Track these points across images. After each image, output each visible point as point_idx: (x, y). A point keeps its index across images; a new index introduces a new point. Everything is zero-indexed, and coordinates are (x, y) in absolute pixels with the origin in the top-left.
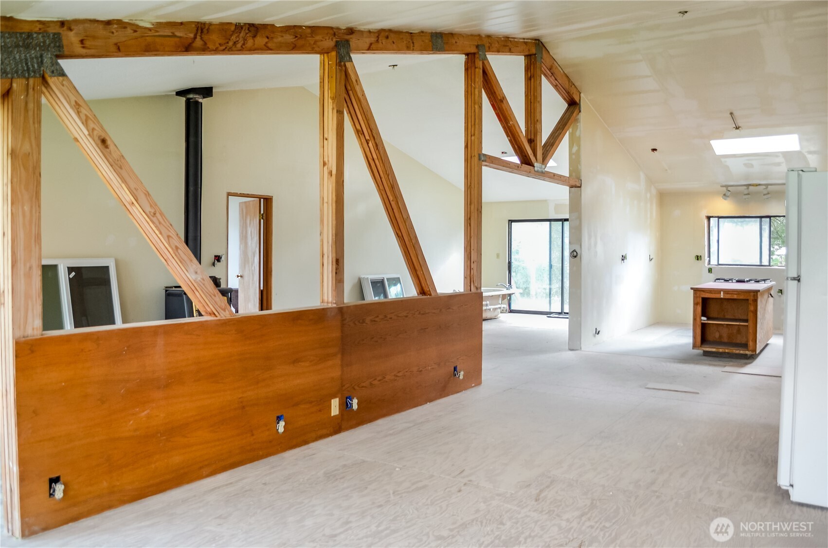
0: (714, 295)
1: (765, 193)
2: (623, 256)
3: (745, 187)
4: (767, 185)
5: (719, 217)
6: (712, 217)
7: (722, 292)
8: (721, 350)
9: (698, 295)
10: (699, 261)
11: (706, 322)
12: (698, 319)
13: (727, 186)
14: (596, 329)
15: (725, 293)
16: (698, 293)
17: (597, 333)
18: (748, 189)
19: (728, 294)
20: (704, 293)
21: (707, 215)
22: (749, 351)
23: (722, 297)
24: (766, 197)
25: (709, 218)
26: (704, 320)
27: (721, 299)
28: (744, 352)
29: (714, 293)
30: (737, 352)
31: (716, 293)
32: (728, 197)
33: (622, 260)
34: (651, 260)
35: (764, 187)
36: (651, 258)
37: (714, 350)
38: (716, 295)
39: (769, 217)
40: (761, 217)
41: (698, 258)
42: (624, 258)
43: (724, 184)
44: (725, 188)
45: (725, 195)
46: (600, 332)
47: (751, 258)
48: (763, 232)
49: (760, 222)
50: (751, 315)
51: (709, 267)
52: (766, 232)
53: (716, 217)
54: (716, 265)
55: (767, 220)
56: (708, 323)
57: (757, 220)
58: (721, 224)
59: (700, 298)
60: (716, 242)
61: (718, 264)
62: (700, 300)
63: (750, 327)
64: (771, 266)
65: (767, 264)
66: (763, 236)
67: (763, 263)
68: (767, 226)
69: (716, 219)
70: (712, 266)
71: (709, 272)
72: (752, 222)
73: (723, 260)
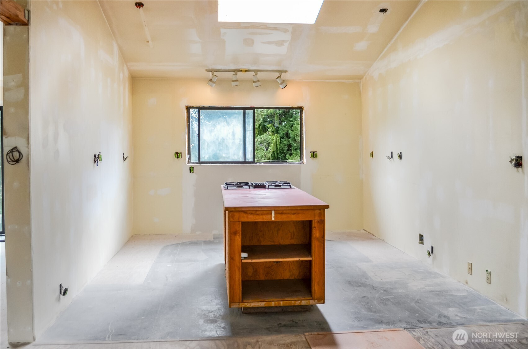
0: (261, 217)
1: (254, 80)
2: (95, 156)
3: (233, 73)
4: (256, 71)
5: (200, 108)
6: (193, 107)
7: (273, 212)
8: (273, 304)
9: (236, 219)
10: (180, 159)
11: (249, 261)
12: (237, 258)
13: (212, 71)
14: (60, 286)
15: (279, 213)
16: (237, 215)
17: (62, 292)
18: (236, 74)
19: (282, 213)
20: (245, 215)
21: (187, 105)
22: (314, 300)
23: (273, 219)
24: (255, 85)
25: (188, 108)
26: (245, 258)
27: (273, 222)
28: (307, 301)
29: (262, 214)
30: (298, 303)
31: (264, 214)
32: (214, 83)
33: (95, 162)
34: (125, 159)
35: (253, 74)
36: (125, 157)
37: (262, 304)
38: (264, 217)
39: (253, 108)
40: (244, 109)
41: (178, 155)
42: (97, 159)
43: (210, 68)
44: (210, 73)
45: (211, 80)
46: (68, 292)
47: (234, 155)
48: (247, 125)
49: (244, 114)
50: (317, 245)
51: (190, 165)
52: (250, 125)
53: (196, 108)
54: (197, 163)
55: (251, 112)
56: (253, 262)
57: (240, 112)
58: (201, 117)
59: (239, 224)
60: (196, 137)
61: (200, 162)
62: (239, 226)
63: (315, 263)
64: (256, 163)
65: (251, 160)
66: (247, 129)
67: (248, 159)
68: (251, 119)
69: (197, 110)
70: (194, 164)
71: (191, 172)
72: (235, 113)
73: (205, 157)
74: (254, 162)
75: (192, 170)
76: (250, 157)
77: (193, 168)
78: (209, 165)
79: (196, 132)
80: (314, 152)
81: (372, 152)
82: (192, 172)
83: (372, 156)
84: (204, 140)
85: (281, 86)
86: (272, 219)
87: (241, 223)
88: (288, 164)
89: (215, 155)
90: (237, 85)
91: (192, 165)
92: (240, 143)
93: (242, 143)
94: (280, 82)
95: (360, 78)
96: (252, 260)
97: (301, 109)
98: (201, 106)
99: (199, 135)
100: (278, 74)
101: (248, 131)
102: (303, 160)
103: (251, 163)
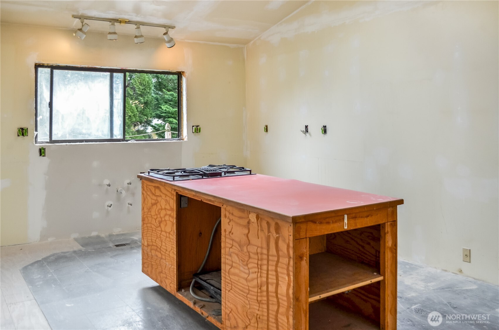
0: (332, 225)
1: (137, 35)
3: (109, 23)
4: (138, 24)
5: (53, 68)
6: (43, 66)
7: (346, 216)
9: (303, 235)
10: (26, 137)
11: (317, 297)
12: (303, 297)
15: (352, 218)
16: (304, 227)
19: (355, 217)
20: (311, 226)
21: (36, 62)
24: (136, 40)
25: (36, 67)
27: (347, 232)
29: (333, 222)
31: (336, 221)
32: (85, 33)
35: (135, 26)
38: (336, 225)
39: (123, 71)
40: (112, 71)
41: (23, 132)
44: (79, 21)
45: (81, 29)
47: (98, 130)
48: (114, 93)
49: (112, 78)
50: (389, 258)
51: (40, 146)
52: (119, 92)
53: (47, 67)
54: (47, 142)
55: (121, 75)
56: (321, 298)
57: (106, 75)
58: (55, 79)
59: (306, 240)
60: (46, 106)
61: (52, 141)
62: (306, 245)
63: (388, 284)
64: (127, 141)
65: (120, 137)
66: (114, 98)
67: (116, 136)
68: (120, 84)
69: (49, 70)
70: (43, 144)
71: (41, 155)
72: (100, 76)
73: (57, 133)
74: (124, 140)
75: (42, 152)
76: (118, 134)
77: (44, 149)
78: (67, 145)
79: (45, 101)
80: (197, 126)
81: (267, 126)
82: (43, 155)
83: (267, 131)
84: (58, 111)
85: (168, 45)
86: (345, 228)
87: (308, 239)
88: (165, 141)
89: (73, 131)
90: (115, 39)
91: (43, 146)
92: (105, 115)
93: (108, 114)
94: (166, 40)
95: (246, 42)
96: (321, 296)
97: (180, 74)
98: (55, 65)
99: (51, 105)
100: (164, 30)
101: (116, 99)
102: (182, 136)
103: (121, 141)
